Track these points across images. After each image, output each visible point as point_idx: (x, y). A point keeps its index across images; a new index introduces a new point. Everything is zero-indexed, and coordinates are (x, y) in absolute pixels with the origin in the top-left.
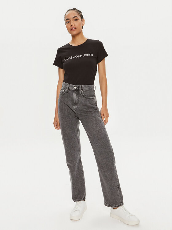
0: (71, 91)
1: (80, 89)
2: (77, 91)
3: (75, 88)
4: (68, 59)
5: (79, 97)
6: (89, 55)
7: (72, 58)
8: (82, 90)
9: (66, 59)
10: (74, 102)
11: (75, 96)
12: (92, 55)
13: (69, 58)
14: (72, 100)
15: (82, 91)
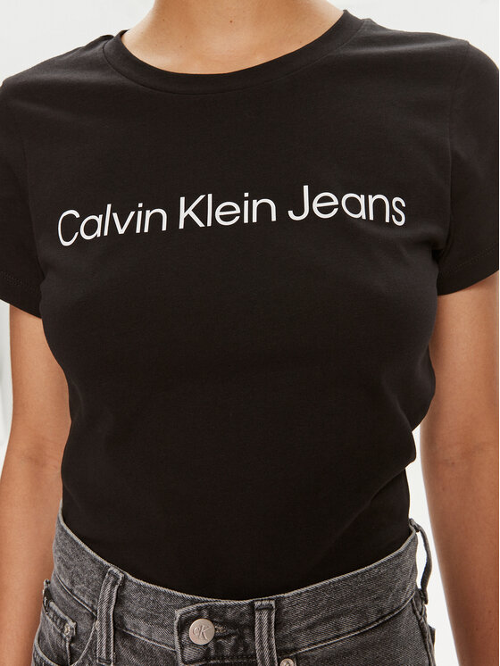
1: (264, 640)
4: (91, 227)
6: (366, 204)
12: (396, 210)
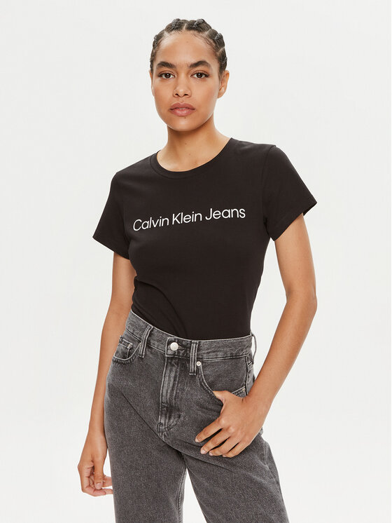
0: (155, 354)
1: (193, 354)
2: (181, 360)
3: (174, 346)
5: (187, 389)
6: (230, 212)
7: (161, 222)
8: (198, 359)
9: (138, 225)
10: (164, 400)
11: (167, 382)
13: (150, 223)
14: (156, 392)
15: (199, 364)
